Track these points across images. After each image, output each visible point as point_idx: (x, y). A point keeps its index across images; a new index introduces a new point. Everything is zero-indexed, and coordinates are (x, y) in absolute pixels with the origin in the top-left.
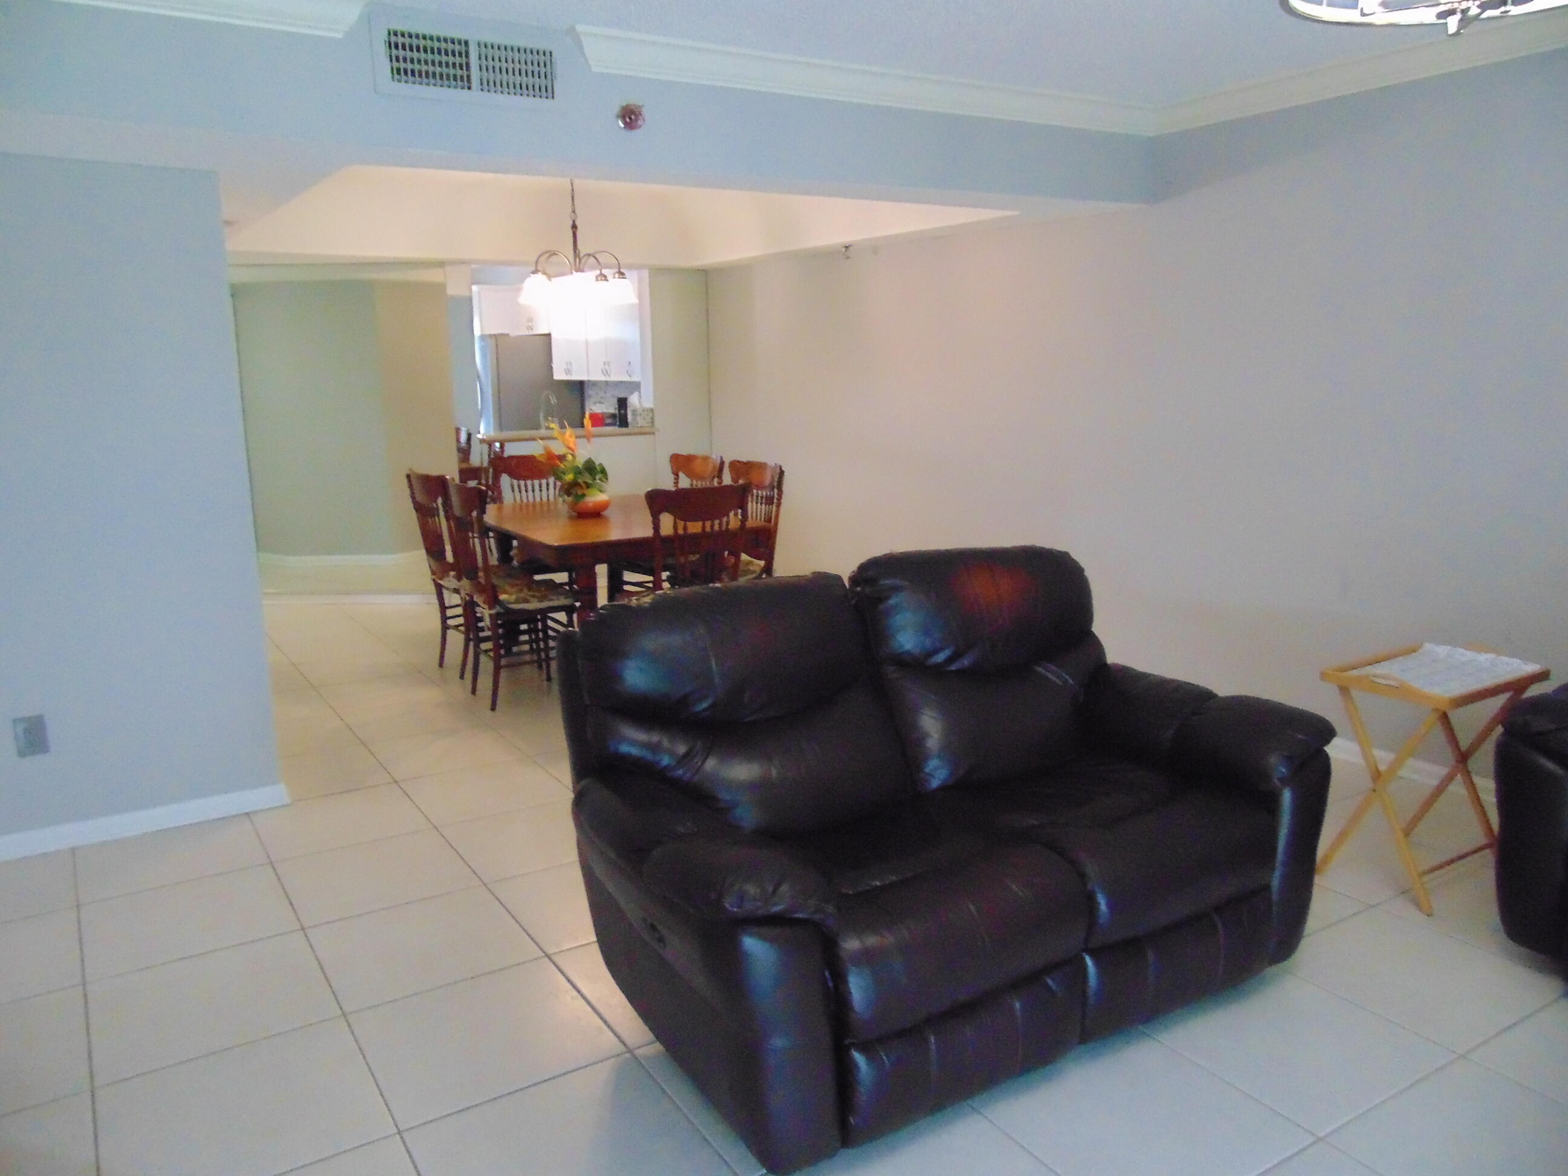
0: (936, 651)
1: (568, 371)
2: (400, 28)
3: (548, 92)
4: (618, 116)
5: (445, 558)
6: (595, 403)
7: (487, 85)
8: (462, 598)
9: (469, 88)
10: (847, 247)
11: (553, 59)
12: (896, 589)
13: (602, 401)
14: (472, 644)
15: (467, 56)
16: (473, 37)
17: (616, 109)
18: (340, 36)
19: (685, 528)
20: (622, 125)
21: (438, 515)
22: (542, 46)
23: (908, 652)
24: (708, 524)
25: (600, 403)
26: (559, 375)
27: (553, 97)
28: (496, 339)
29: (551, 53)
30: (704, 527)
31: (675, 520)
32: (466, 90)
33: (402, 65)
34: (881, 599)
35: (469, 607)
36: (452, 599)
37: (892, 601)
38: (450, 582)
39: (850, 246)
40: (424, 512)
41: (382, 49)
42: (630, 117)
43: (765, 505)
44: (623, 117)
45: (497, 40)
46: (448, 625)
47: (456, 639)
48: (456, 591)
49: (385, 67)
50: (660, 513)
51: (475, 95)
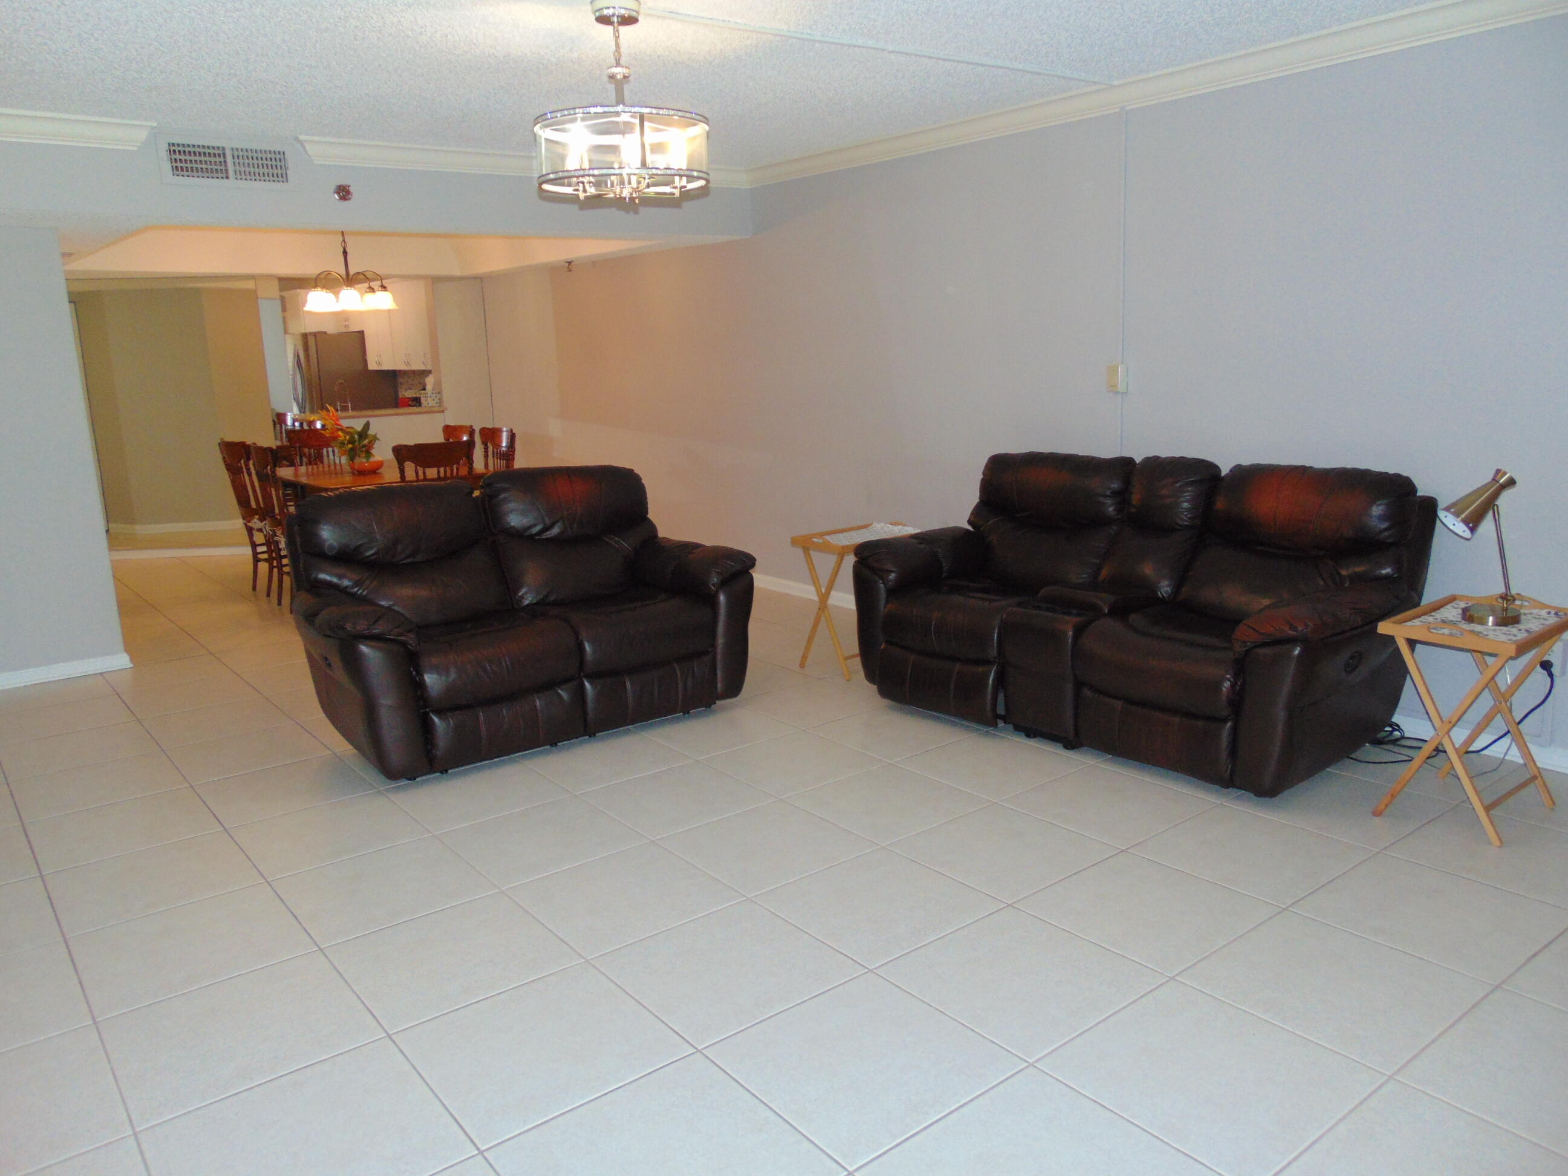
0: (535, 525)
1: (379, 363)
2: (176, 141)
3: (283, 177)
4: (334, 192)
5: (251, 506)
6: (406, 390)
7: (241, 175)
8: (265, 536)
9: (227, 178)
10: (569, 263)
11: (285, 157)
12: (505, 490)
13: (411, 387)
14: (275, 570)
15: (224, 156)
16: (228, 145)
17: (333, 187)
18: (135, 149)
19: (424, 473)
20: (337, 197)
21: (243, 473)
22: (277, 148)
23: (513, 527)
24: (442, 470)
25: (410, 389)
26: (372, 366)
27: (287, 181)
28: (315, 336)
29: (284, 153)
30: (439, 472)
31: (416, 467)
32: (225, 180)
33: (179, 165)
34: (496, 496)
35: (270, 542)
36: (259, 538)
37: (502, 496)
38: (256, 523)
39: (572, 262)
40: (234, 470)
41: (164, 154)
42: (344, 193)
43: (500, 460)
44: (338, 193)
45: (245, 146)
46: (259, 558)
47: (263, 567)
48: (260, 530)
49: (167, 166)
50: (404, 462)
51: (231, 183)
